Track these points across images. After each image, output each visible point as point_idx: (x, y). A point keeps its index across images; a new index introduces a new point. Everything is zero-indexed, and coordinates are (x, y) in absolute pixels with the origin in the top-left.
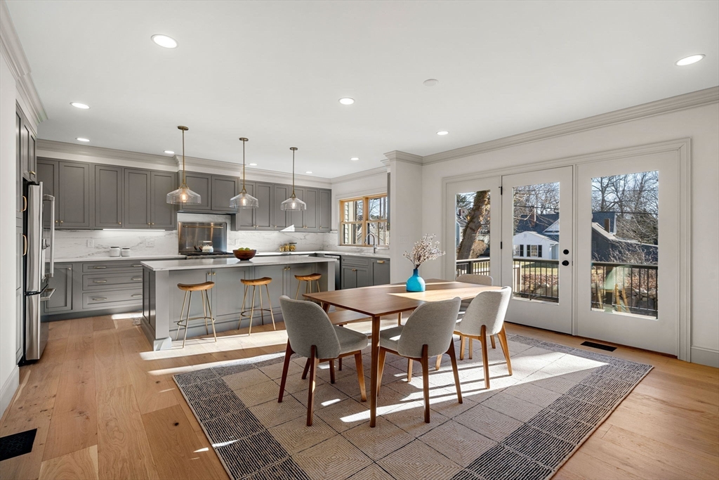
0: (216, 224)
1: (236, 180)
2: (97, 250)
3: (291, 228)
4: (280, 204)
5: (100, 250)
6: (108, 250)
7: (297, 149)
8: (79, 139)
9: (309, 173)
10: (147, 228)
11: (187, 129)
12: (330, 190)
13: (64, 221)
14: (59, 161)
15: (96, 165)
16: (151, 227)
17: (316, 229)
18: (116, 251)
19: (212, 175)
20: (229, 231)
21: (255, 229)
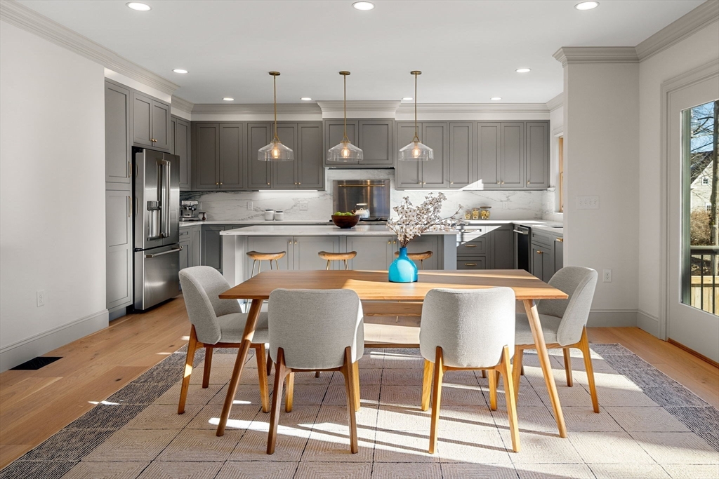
0: (372, 182)
1: (390, 123)
2: (256, 213)
3: (478, 185)
4: (398, 152)
5: (258, 213)
6: (263, 213)
7: (420, 73)
8: (225, 99)
9: (496, 99)
10: (295, 189)
11: (278, 74)
12: (547, 122)
13: (223, 183)
14: (219, 123)
15: (249, 123)
16: (298, 188)
17: (521, 185)
18: (269, 214)
19: (359, 120)
20: (392, 190)
21: (422, 188)
